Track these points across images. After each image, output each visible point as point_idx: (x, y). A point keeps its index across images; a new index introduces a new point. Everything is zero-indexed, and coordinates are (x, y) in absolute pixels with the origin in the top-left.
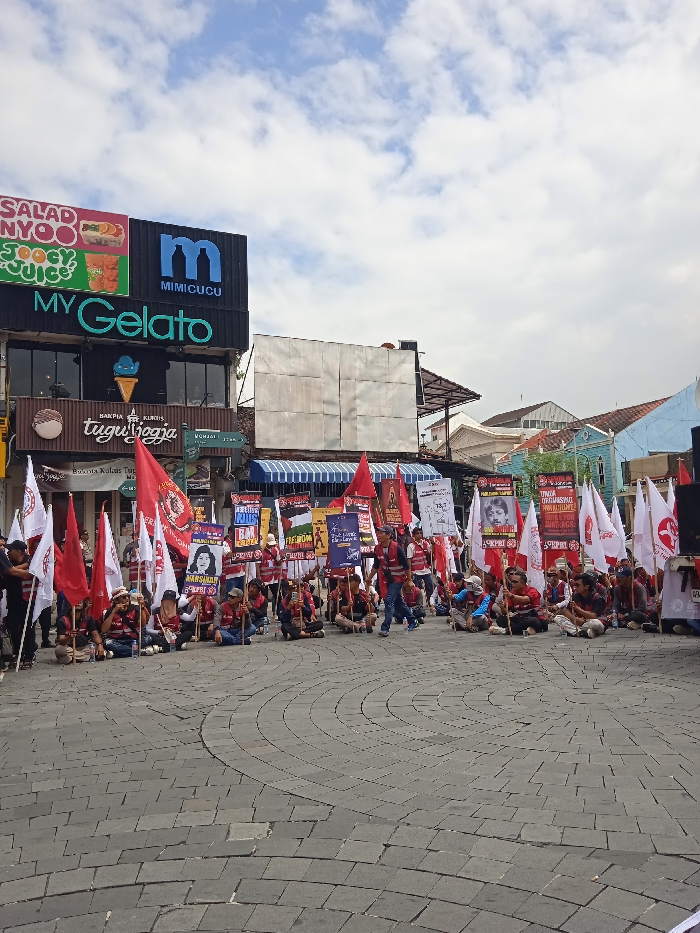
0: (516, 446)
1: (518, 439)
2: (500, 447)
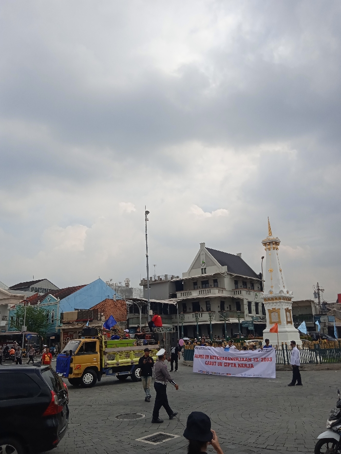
0: (21, 301)
1: (22, 297)
2: (13, 301)
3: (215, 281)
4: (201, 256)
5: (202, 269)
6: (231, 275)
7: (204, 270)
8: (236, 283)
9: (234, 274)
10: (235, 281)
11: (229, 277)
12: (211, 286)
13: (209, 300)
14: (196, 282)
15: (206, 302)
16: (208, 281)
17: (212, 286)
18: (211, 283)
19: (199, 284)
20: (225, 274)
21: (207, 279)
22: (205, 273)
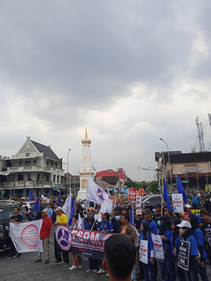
3: (35, 162)
4: (27, 145)
5: (27, 154)
7: (28, 154)
8: (47, 163)
9: (47, 158)
10: (47, 162)
11: (44, 159)
12: (32, 164)
13: (30, 173)
14: (22, 162)
15: (28, 174)
16: (30, 161)
17: (33, 165)
18: (32, 163)
19: (24, 163)
20: (42, 158)
21: (30, 160)
22: (28, 156)
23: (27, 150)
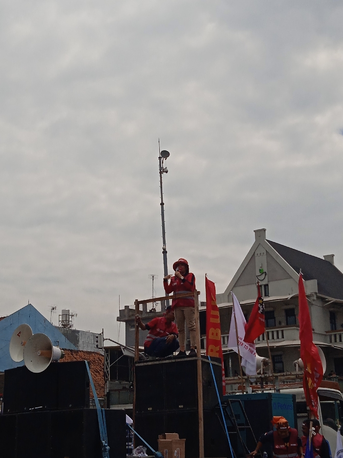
3: (290, 313)
4: (257, 258)
6: (323, 300)
7: (264, 290)
8: (333, 317)
9: (330, 298)
10: (331, 313)
11: (319, 303)
12: (280, 323)
16: (273, 312)
17: (283, 324)
18: (280, 317)
20: (312, 298)
21: (271, 309)
22: (267, 295)
23: (258, 273)
